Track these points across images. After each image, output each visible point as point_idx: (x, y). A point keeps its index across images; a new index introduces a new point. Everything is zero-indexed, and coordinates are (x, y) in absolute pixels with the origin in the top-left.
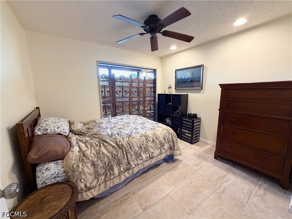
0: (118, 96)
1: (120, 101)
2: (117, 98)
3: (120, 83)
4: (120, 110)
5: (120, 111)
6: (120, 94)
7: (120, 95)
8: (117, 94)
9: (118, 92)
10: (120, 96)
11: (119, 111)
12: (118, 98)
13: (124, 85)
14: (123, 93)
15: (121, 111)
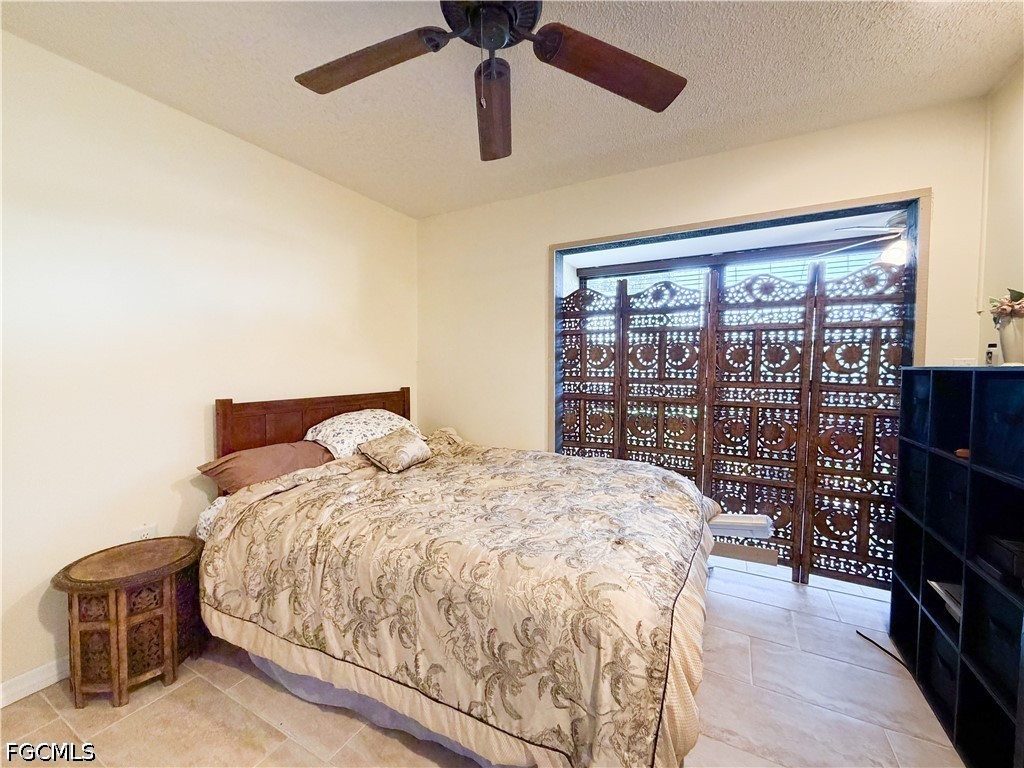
0: (639, 374)
1: (649, 395)
2: (634, 380)
3: (650, 316)
4: (645, 436)
5: (645, 442)
6: (651, 367)
7: (651, 371)
8: (637, 364)
9: (638, 356)
10: (647, 374)
11: (638, 442)
12: (639, 380)
13: (669, 325)
14: (662, 361)
15: (652, 442)
